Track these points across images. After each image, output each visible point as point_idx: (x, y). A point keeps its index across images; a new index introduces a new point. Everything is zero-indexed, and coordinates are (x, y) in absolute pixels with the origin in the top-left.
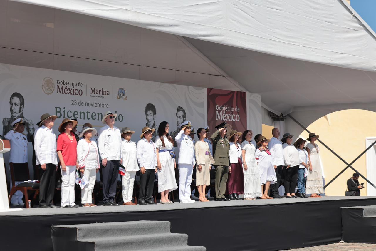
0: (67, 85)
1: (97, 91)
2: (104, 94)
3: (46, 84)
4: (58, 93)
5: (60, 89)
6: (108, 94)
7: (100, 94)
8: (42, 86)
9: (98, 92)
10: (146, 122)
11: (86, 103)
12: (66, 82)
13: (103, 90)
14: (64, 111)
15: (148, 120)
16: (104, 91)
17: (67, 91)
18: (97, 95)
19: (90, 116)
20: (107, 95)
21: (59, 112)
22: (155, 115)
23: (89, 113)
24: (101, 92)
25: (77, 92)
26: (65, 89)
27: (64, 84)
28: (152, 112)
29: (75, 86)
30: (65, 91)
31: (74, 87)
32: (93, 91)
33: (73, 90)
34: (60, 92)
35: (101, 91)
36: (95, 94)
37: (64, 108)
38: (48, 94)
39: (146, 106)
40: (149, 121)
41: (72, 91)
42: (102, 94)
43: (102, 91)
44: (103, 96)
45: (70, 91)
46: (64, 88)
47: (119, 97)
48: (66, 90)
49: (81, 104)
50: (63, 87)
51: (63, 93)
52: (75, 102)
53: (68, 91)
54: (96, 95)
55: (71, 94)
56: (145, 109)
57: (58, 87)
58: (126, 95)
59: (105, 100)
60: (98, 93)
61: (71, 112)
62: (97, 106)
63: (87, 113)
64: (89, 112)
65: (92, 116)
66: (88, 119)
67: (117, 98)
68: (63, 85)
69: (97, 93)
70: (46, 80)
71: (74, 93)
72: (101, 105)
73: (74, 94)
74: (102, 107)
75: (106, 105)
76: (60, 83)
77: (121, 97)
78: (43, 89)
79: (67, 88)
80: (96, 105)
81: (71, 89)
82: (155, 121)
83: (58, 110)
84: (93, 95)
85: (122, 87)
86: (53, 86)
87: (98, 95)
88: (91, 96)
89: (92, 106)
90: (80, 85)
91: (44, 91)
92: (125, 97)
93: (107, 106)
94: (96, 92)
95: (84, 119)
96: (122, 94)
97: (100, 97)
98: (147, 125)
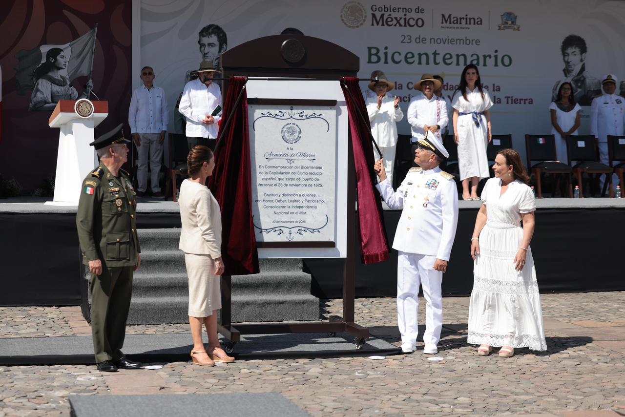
0: (392, 13)
1: (455, 19)
2: (470, 24)
3: (349, 12)
4: (373, 25)
5: (378, 18)
6: (479, 23)
7: (461, 23)
8: (342, 15)
9: (458, 21)
10: (564, 66)
11: (431, 39)
12: (389, 7)
13: (468, 17)
14: (386, 54)
15: (567, 63)
16: (470, 19)
17: (392, 20)
18: (456, 25)
19: (439, 59)
20: (476, 25)
21: (376, 55)
22: (584, 54)
23: (438, 54)
24: (463, 21)
25: (412, 22)
26: (388, 18)
27: (385, 11)
28: (577, 50)
29: (407, 13)
30: (387, 22)
31: (405, 15)
32: (446, 19)
33: (405, 19)
34: (378, 23)
35: (463, 18)
36: (450, 23)
37: (386, 48)
38: (353, 28)
39: (563, 40)
40: (570, 64)
41: (402, 22)
42: (466, 23)
43: (466, 18)
44: (468, 26)
45: (398, 22)
46: (385, 17)
47: (502, 26)
48: (389, 20)
49: (421, 40)
50: (382, 16)
51: (383, 25)
52: (409, 37)
53: (395, 22)
54: (452, 25)
55: (400, 25)
56: (562, 45)
57: (374, 16)
58: (518, 22)
59: (473, 32)
60: (457, 23)
61: (400, 54)
62: (455, 42)
63: (433, 54)
64: (437, 52)
65: (444, 59)
66: (436, 63)
67: (499, 29)
68: (383, 12)
69: (455, 22)
70: (348, 6)
71: (407, 23)
72: (465, 41)
73: (405, 26)
74: (466, 44)
75: (474, 42)
76: (377, 10)
77: (508, 28)
78: (342, 20)
79: (392, 16)
80: (452, 41)
81: (401, 18)
82: (584, 64)
83: (374, 51)
84: (448, 25)
85: (509, 10)
86: (364, 15)
87: (459, 25)
88: (443, 27)
89: (444, 43)
90: (419, 10)
91: (345, 23)
92: (516, 27)
93: (476, 42)
94: (452, 20)
95: (428, 63)
96: (510, 22)
97: (461, 28)
98: (567, 72)
